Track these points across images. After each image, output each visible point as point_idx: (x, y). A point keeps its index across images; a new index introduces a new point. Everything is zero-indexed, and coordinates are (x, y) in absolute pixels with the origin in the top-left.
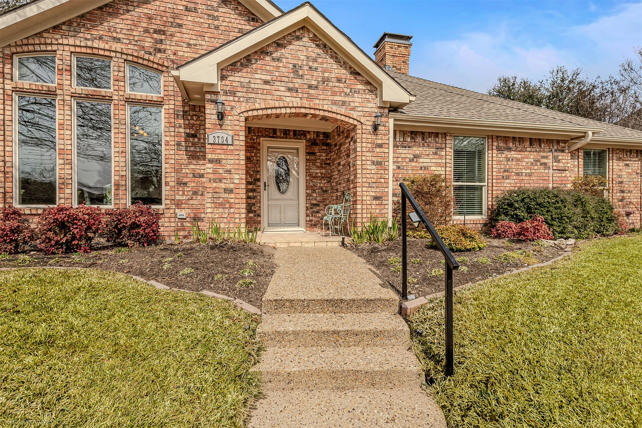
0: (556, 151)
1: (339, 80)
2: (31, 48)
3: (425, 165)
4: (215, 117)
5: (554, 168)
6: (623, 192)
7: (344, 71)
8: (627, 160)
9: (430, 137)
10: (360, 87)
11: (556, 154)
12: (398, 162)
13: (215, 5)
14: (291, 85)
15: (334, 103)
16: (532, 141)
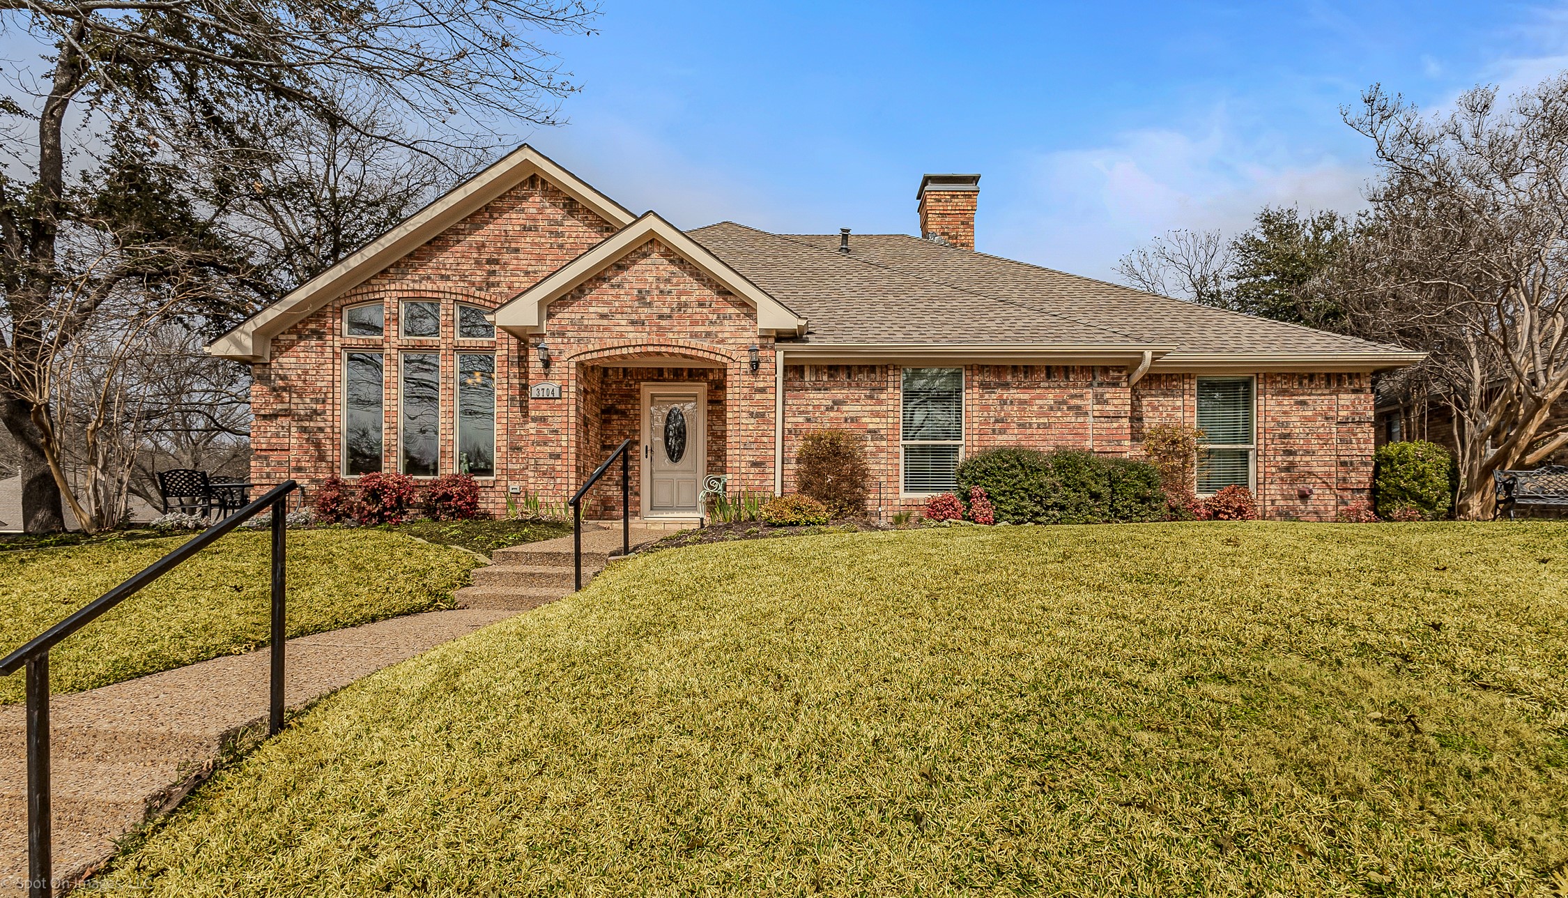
0: (1100, 385)
1: (701, 305)
2: (359, 298)
3: (851, 414)
4: (540, 365)
5: (1097, 414)
6: (1289, 453)
7: (708, 292)
8: (1303, 395)
9: (860, 372)
10: (732, 310)
11: (1100, 390)
12: (807, 412)
13: (560, 218)
14: (635, 317)
15: (694, 335)
16: (1050, 371)
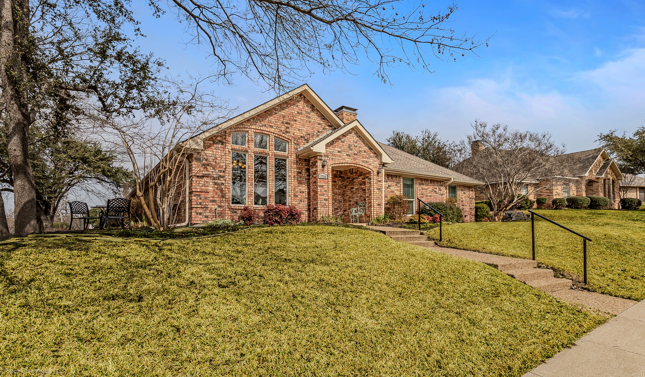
1: (365, 152)
2: (239, 129)
4: (321, 166)
6: (463, 206)
7: (366, 148)
8: (464, 191)
9: (394, 177)
10: (372, 155)
11: (440, 187)
13: (309, 111)
14: (348, 153)
15: (363, 162)
16: (431, 181)
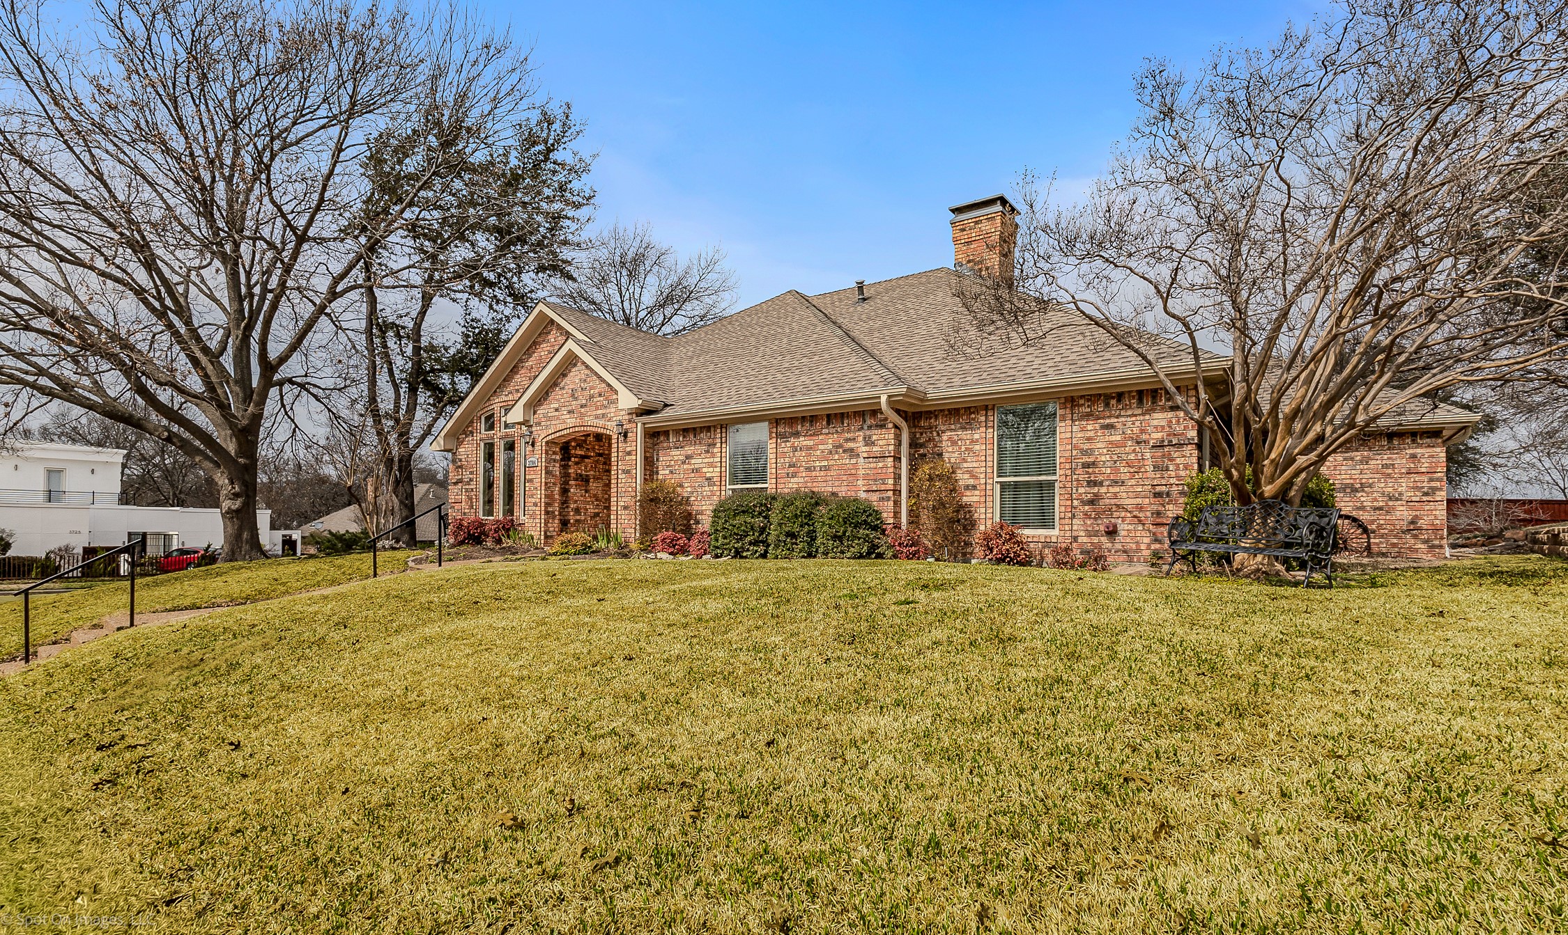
0: (870, 427)
1: (600, 395)
2: (486, 409)
3: (696, 466)
5: (865, 455)
6: (1093, 483)
8: (1109, 417)
9: (701, 432)
12: (671, 466)
16: (830, 418)
